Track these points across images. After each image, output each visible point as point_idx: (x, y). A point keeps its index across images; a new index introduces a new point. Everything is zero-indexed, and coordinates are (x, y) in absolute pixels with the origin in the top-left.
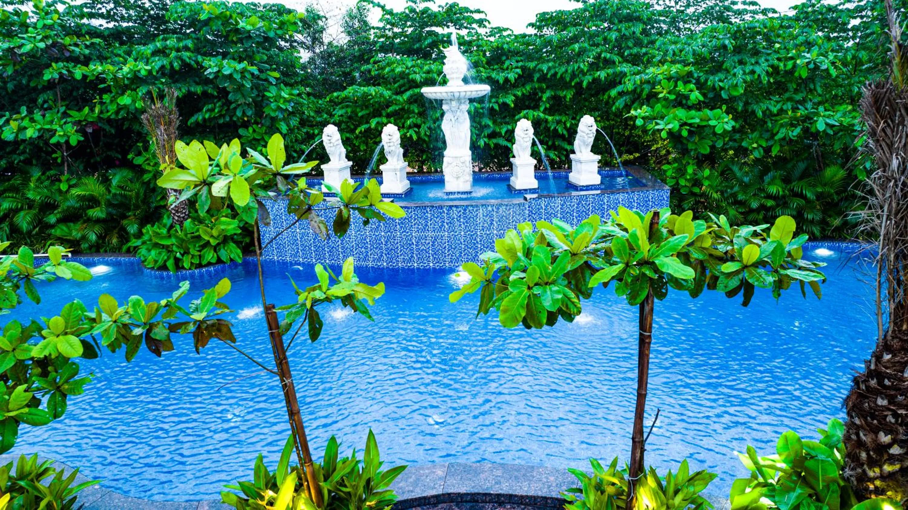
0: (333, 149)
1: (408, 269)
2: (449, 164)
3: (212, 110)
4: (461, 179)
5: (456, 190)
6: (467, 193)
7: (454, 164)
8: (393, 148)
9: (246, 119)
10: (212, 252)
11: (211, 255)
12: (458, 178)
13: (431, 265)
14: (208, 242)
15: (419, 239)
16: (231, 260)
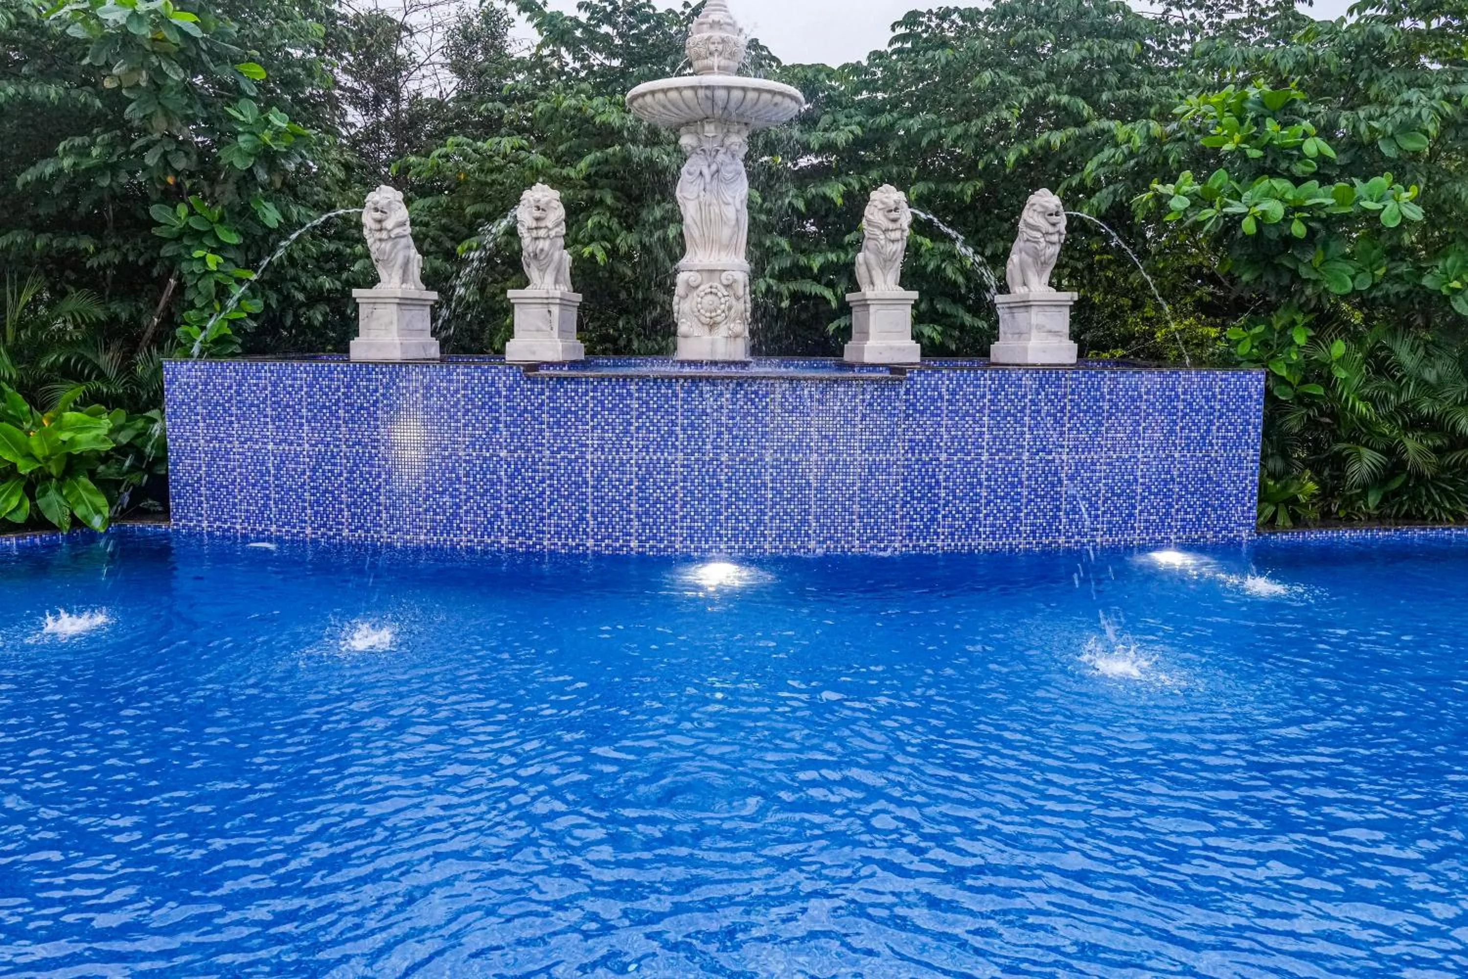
0: (387, 246)
1: (569, 555)
2: (692, 288)
3: (84, 152)
4: (722, 331)
5: (706, 357)
6: (735, 363)
7: (705, 287)
8: (543, 244)
9: (170, 180)
10: (20, 492)
11: (14, 502)
12: (712, 326)
13: (634, 544)
14: (14, 466)
15: (605, 468)
16: (75, 522)
